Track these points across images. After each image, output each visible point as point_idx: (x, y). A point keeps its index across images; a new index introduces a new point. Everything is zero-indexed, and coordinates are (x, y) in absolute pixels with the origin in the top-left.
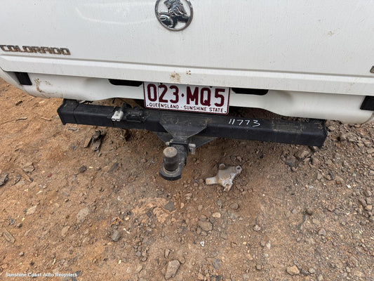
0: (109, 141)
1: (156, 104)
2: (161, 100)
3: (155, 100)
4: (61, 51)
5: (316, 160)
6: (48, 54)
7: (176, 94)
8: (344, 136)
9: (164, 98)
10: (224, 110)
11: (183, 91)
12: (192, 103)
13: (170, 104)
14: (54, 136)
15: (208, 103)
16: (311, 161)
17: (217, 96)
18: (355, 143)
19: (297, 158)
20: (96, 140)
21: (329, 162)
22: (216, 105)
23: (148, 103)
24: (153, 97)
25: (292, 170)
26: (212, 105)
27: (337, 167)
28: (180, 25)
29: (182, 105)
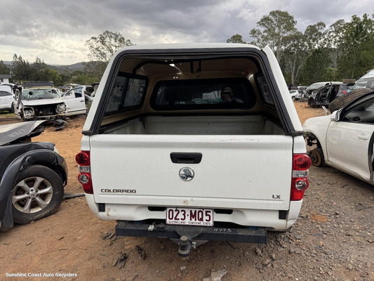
0: (130, 261)
1: (173, 222)
2: (176, 219)
3: (172, 219)
4: (131, 191)
5: (276, 265)
6: (125, 193)
7: (184, 215)
8: (293, 250)
9: (177, 218)
10: (211, 224)
11: (188, 212)
12: (193, 220)
13: (180, 220)
14: (89, 260)
15: (202, 220)
16: (272, 265)
17: (207, 215)
18: (300, 254)
19: (263, 265)
20: (122, 260)
21: (284, 266)
22: (207, 220)
23: (168, 221)
24: (171, 217)
25: (260, 272)
26: (205, 221)
27: (289, 269)
28: (189, 179)
29: (187, 221)
